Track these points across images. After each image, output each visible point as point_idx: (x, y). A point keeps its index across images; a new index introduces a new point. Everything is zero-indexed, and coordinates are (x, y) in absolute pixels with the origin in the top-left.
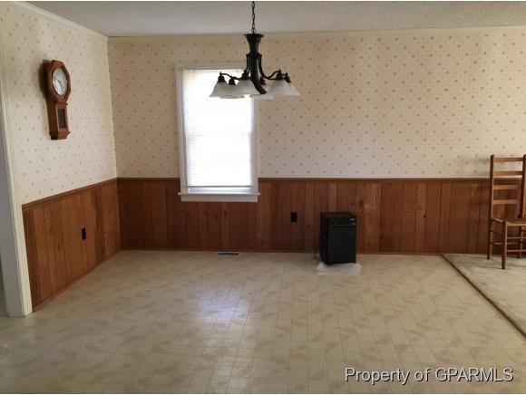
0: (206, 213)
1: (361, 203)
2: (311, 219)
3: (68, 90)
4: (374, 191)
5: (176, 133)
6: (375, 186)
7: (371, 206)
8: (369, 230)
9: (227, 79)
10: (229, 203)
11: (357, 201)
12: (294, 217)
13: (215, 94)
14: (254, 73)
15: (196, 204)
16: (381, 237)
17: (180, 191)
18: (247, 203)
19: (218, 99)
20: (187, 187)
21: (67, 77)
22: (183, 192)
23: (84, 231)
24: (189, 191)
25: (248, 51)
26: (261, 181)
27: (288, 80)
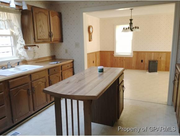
0: (120, 60)
1: (160, 58)
2: (146, 62)
3: (92, 31)
4: (164, 55)
5: (114, 40)
6: (164, 53)
7: (163, 59)
8: (163, 65)
9: (125, 29)
10: (126, 57)
11: (159, 57)
12: (142, 61)
13: (122, 31)
14: (131, 27)
15: (118, 57)
16: (166, 67)
18: (130, 57)
19: (123, 32)
20: (116, 53)
21: (92, 29)
22: (115, 54)
23: (93, 61)
24: (116, 54)
25: (130, 22)
26: (134, 52)
27: (138, 28)
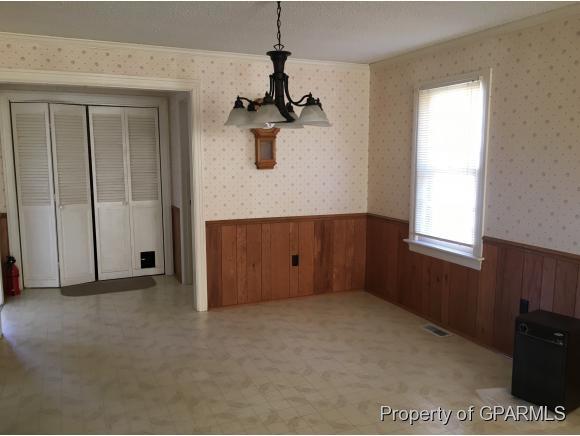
0: (429, 271)
14: (280, 97)
17: (407, 237)
20: (415, 234)
22: (411, 239)
23: (295, 257)
24: (416, 239)
